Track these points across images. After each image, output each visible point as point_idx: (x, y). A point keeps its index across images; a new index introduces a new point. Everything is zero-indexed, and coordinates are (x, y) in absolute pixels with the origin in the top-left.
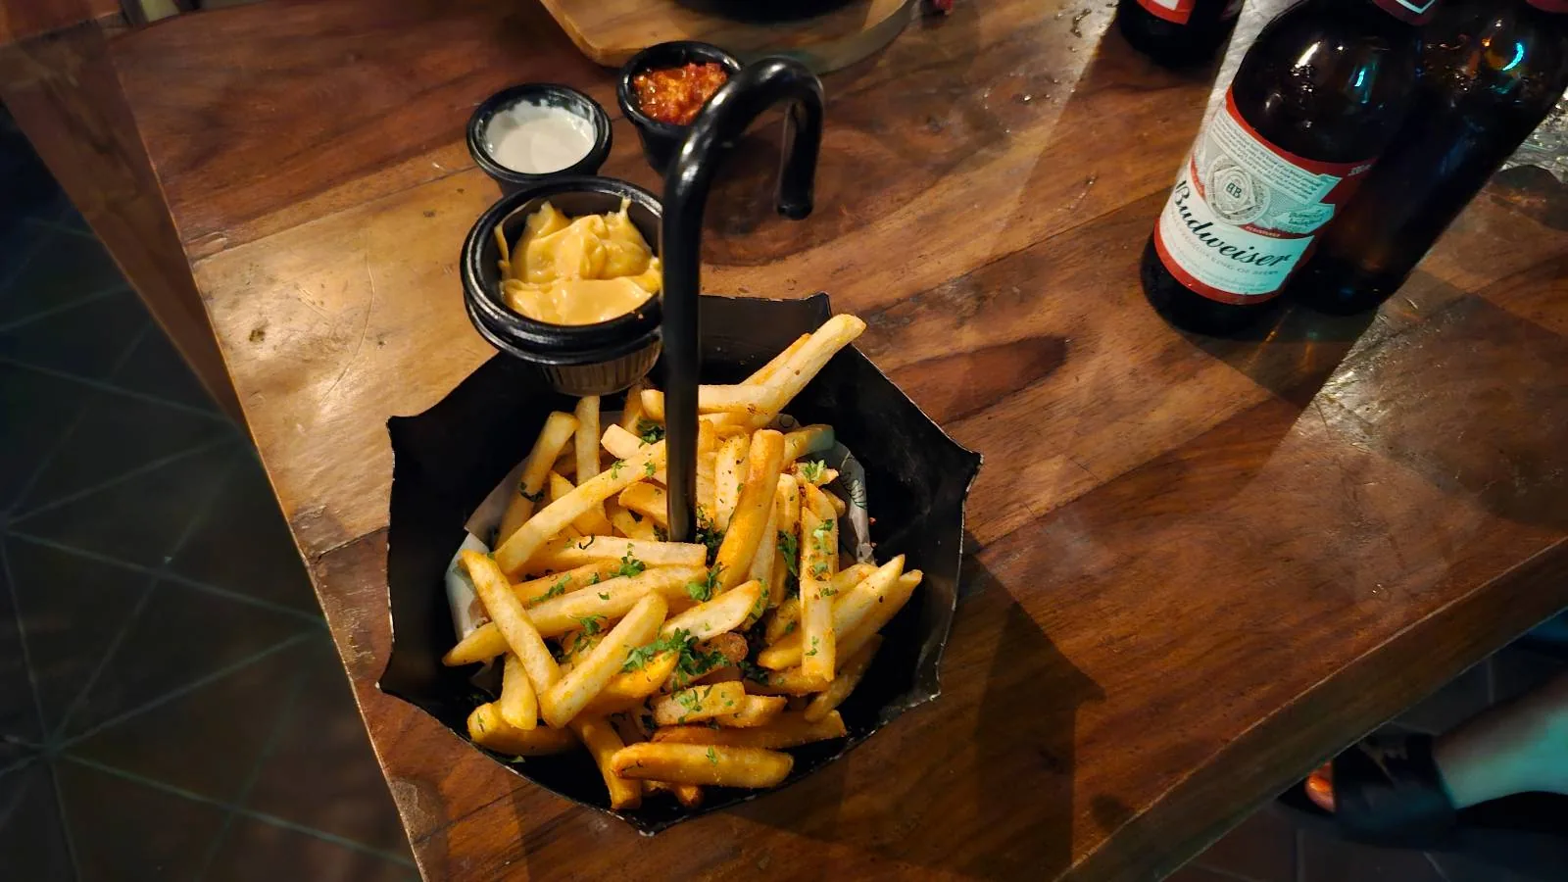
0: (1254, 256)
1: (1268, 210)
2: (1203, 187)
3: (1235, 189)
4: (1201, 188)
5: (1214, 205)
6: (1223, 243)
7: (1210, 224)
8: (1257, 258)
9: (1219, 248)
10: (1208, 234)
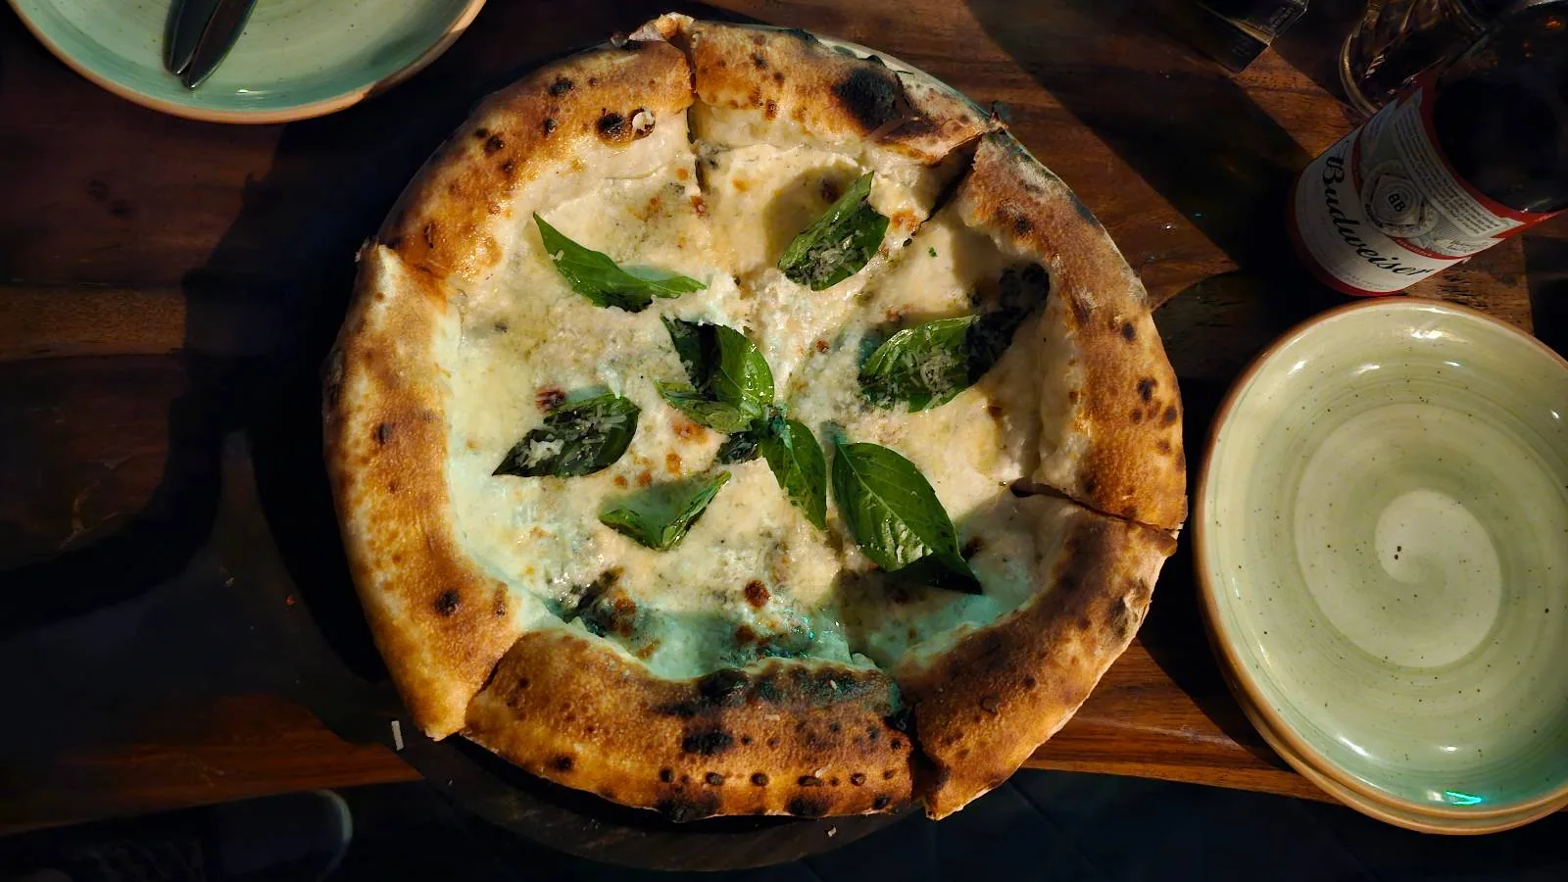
0: (1395, 265)
1: (1428, 233)
2: (1362, 181)
3: (1396, 203)
4: (1359, 183)
5: (1367, 206)
6: (1364, 245)
7: (1356, 222)
8: (1396, 267)
9: (1358, 248)
10: (1351, 231)
